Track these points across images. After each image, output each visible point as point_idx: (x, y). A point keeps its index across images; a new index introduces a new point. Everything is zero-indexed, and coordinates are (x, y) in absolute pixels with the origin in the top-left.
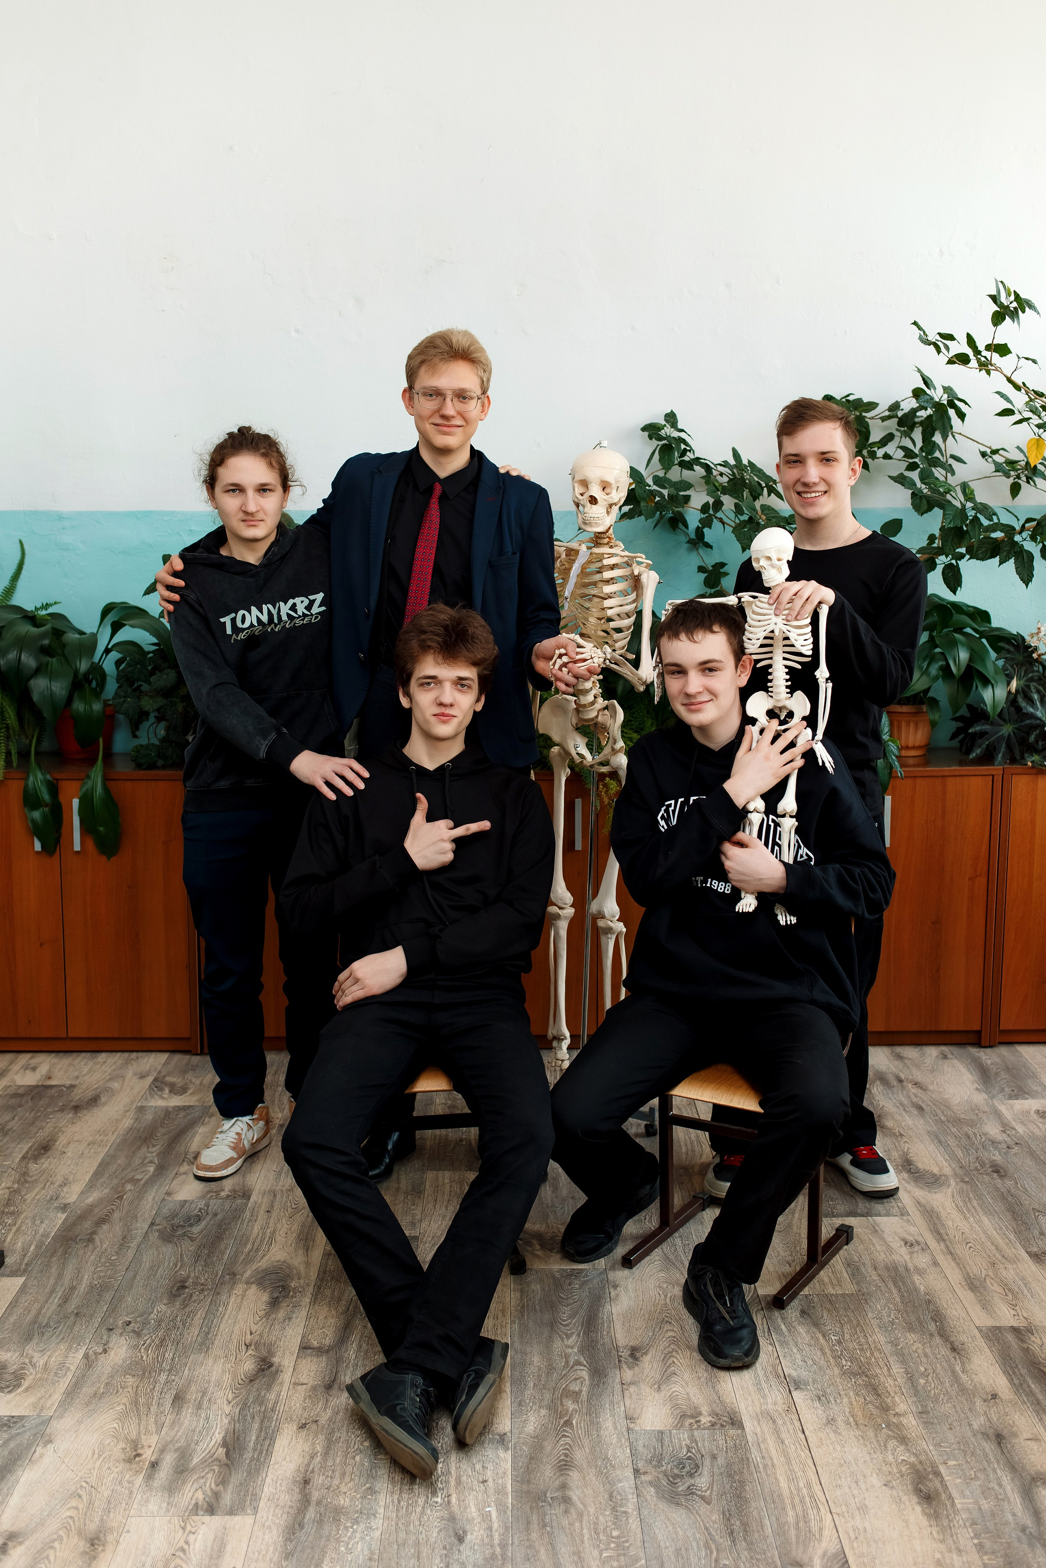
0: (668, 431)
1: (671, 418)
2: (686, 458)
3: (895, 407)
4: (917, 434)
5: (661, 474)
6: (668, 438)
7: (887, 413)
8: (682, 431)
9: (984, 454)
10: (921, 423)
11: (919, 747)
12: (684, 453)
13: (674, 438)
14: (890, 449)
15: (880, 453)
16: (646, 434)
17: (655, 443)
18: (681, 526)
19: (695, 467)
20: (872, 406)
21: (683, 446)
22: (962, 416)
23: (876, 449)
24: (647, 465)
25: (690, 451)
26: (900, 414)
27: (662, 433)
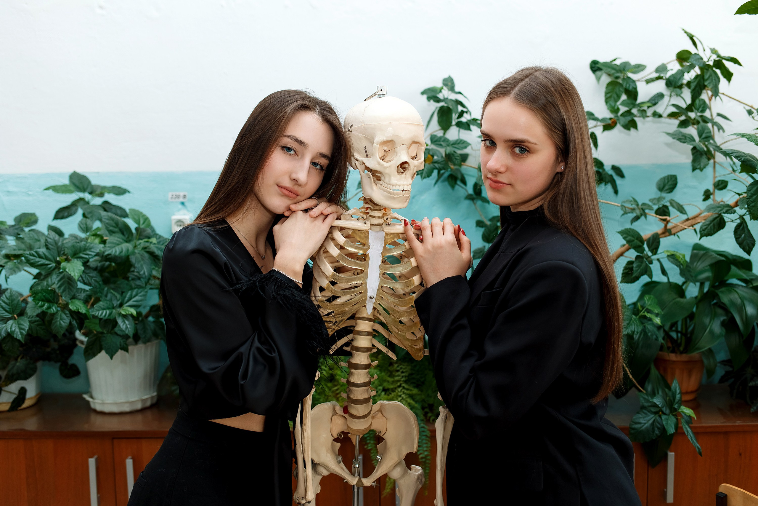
0: (445, 93)
1: (449, 83)
2: (464, 119)
3: (662, 69)
4: (687, 94)
5: (440, 134)
6: (445, 100)
7: (656, 75)
8: (460, 93)
9: (750, 113)
10: (689, 84)
11: (692, 392)
12: (461, 114)
13: (452, 100)
14: (660, 108)
15: (650, 112)
16: (425, 97)
17: (434, 106)
18: (459, 182)
19: (472, 127)
20: (639, 68)
21: (460, 108)
22: (728, 75)
23: (645, 108)
24: (427, 126)
25: (466, 112)
26: (669, 74)
27: (440, 96)
